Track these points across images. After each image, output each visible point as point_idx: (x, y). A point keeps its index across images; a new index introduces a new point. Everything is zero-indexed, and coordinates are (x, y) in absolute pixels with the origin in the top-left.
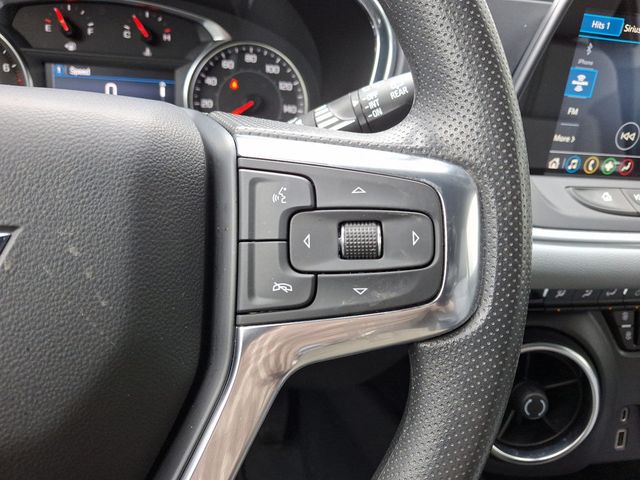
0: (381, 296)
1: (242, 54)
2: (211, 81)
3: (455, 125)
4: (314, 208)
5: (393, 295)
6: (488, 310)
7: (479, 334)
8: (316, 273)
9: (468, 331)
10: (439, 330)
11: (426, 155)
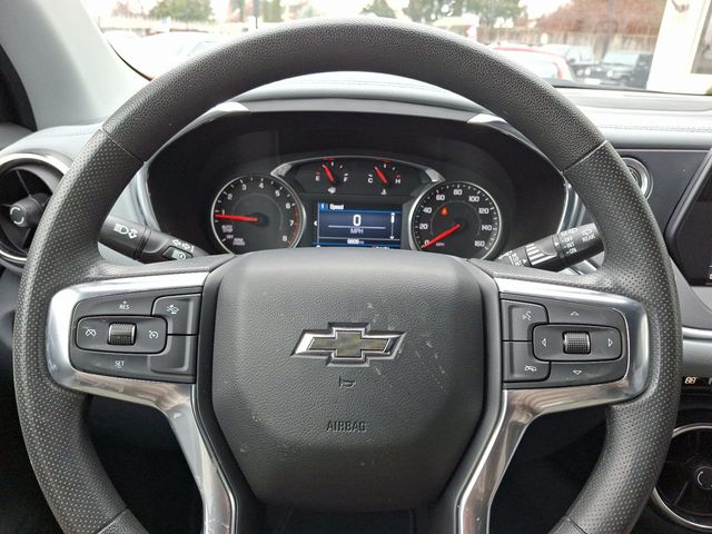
0: (590, 376)
1: (452, 189)
2: (427, 210)
3: (632, 275)
4: (548, 323)
5: (597, 375)
6: (655, 387)
7: (650, 400)
8: (550, 361)
9: (643, 398)
10: (622, 398)
11: (614, 293)
